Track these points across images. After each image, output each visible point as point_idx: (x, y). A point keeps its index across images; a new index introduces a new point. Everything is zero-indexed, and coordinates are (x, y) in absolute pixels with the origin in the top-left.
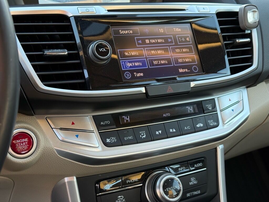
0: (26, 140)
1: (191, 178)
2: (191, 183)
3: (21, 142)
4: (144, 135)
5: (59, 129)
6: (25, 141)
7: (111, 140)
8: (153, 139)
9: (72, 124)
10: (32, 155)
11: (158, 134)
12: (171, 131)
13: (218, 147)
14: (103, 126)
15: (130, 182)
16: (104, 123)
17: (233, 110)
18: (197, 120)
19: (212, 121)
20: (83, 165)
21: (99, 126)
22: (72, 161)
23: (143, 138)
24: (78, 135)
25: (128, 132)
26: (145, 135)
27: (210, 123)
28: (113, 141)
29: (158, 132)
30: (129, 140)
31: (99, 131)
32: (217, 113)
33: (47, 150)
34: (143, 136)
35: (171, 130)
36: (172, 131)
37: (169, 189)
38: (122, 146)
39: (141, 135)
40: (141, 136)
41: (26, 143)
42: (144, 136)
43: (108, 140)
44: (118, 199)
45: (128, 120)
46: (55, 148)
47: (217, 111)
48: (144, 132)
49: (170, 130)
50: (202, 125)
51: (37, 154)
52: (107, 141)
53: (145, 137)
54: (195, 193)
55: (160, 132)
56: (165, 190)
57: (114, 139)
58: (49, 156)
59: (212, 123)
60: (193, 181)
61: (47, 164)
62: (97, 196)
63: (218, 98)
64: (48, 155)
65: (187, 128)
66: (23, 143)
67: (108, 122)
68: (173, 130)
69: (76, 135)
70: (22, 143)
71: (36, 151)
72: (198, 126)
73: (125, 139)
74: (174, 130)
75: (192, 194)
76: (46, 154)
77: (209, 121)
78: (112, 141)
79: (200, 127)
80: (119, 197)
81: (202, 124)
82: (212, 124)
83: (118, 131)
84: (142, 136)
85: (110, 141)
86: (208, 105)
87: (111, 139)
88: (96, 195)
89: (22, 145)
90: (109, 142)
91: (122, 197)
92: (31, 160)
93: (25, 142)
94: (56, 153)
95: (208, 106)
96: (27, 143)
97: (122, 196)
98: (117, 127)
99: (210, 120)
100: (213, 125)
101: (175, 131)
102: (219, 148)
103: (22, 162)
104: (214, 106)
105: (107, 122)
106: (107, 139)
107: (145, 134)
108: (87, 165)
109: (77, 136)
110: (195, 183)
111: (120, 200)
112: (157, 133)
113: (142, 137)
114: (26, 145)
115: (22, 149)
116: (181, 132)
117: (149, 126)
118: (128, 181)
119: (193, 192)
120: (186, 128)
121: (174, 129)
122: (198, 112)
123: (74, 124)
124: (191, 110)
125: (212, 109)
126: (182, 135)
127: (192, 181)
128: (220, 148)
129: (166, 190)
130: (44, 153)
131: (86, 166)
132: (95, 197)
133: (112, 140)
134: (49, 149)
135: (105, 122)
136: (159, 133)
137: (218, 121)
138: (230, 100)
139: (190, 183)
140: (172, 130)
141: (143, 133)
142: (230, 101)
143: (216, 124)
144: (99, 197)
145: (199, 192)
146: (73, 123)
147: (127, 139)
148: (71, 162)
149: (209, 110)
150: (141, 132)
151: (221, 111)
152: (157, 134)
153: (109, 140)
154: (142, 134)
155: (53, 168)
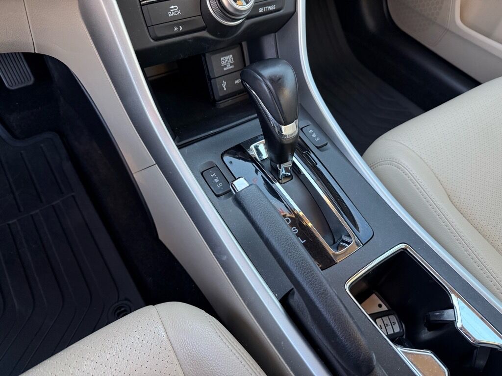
44: (171, 11)
54: (270, 8)
62: (142, 6)
75: (266, 9)
80: (172, 7)
88: (140, 3)
91: (176, 8)
97: (176, 6)
111: (174, 11)
119: (267, 7)
132: (139, 7)
144: (145, 6)
145: (274, 7)
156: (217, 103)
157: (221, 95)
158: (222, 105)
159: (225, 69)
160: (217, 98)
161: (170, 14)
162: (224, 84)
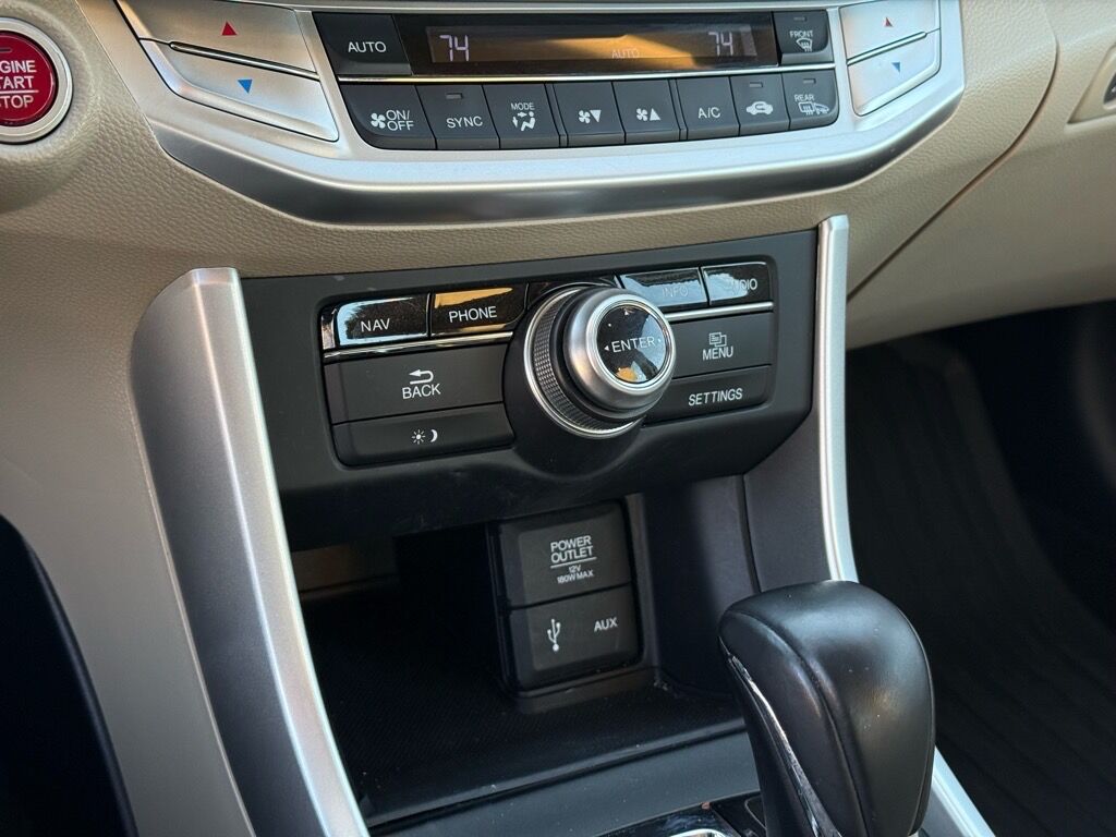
0: (27, 66)
1: (712, 335)
2: (708, 355)
3: (4, 72)
4: (527, 119)
5: (169, 45)
6: (23, 69)
7: (392, 120)
8: (564, 138)
9: (224, 34)
10: (52, 136)
11: (588, 121)
12: (639, 117)
13: (825, 224)
14: (355, 57)
15: (464, 318)
16: (362, 48)
17: (897, 65)
18: (751, 85)
19: (811, 97)
20: (270, 213)
21: (338, 58)
22: (224, 187)
23: (523, 129)
24: (250, 81)
25: (462, 96)
26: (533, 120)
27: (802, 105)
28: (399, 126)
29: (587, 114)
30: (465, 130)
31: (341, 79)
32: (833, 69)
33: (115, 123)
34: (525, 124)
35: (642, 114)
36: (645, 119)
37: (620, 344)
38: (436, 149)
39: (518, 118)
40: (515, 121)
41: (26, 81)
42: (528, 122)
43: (378, 121)
44: (412, 383)
45: (464, 51)
46: (150, 121)
47: (833, 62)
48: (530, 106)
49: (639, 111)
50: (768, 109)
51: (75, 133)
52: (374, 124)
53: (531, 125)
54: (724, 396)
55: (597, 114)
56: (607, 348)
57: (401, 120)
58: (127, 155)
59: (808, 106)
60: (718, 348)
61: (118, 189)
62: (324, 363)
63: (841, 7)
64: (122, 149)
65: (707, 114)
66: (15, 78)
67: (377, 46)
68: (649, 116)
69: (240, 81)
70: (11, 75)
71: (71, 120)
72: (752, 110)
73: (451, 123)
74: (654, 116)
75: (710, 397)
76: (113, 144)
77: (798, 97)
78: (392, 125)
79: (762, 116)
80: (418, 373)
81: (768, 103)
82: (808, 111)
83: (423, 87)
84: (521, 120)
85: (385, 122)
86: (797, 34)
87: (392, 115)
88: (321, 357)
89: (10, 84)
90: (382, 126)
91: (428, 376)
92: (48, 155)
93: (21, 73)
94: (157, 142)
95: (797, 38)
96: (29, 78)
97: (428, 372)
98: (417, 73)
99: (805, 92)
100: (815, 113)
101: (658, 118)
102: (830, 228)
103: (11, 157)
104: (823, 41)
105: (373, 46)
106: (374, 116)
107: (531, 114)
108: (285, 215)
109: (246, 85)
110: (725, 354)
111: (420, 386)
112: (584, 117)
113: (520, 125)
114: (27, 88)
115: (9, 100)
116: (683, 126)
117: (550, 86)
118: (453, 314)
119: (714, 393)
120: (701, 113)
121: (653, 113)
122: (754, 57)
123: (234, 34)
124: (729, 47)
125: (815, 49)
126: (684, 137)
127: (713, 346)
128: (835, 231)
129: (611, 348)
130: (104, 138)
131: (283, 220)
132: (317, 367)
133: (396, 120)
134: (123, 123)
135: (367, 46)
136: (592, 117)
137: (833, 100)
138: (888, 24)
139: (704, 351)
140: (645, 112)
141: (524, 111)
142: (889, 28)
143: (825, 110)
144: (335, 365)
145: (737, 394)
146: (228, 31)
147: (457, 124)
148: (219, 190)
149: (803, 51)
150: (515, 107)
151: (849, 62)
152: (582, 120)
153: (382, 118)
154: (522, 115)
155: (141, 214)
156: (522, 694)
157: (539, 666)
158: (542, 702)
159: (561, 580)
160: (523, 676)
161: (407, 394)
162: (554, 631)
